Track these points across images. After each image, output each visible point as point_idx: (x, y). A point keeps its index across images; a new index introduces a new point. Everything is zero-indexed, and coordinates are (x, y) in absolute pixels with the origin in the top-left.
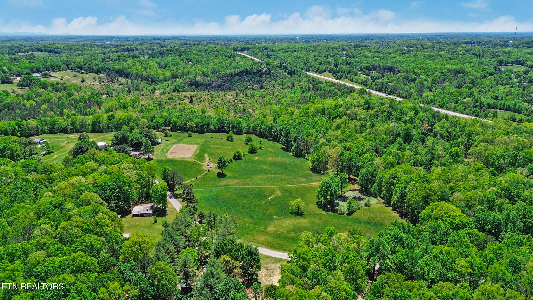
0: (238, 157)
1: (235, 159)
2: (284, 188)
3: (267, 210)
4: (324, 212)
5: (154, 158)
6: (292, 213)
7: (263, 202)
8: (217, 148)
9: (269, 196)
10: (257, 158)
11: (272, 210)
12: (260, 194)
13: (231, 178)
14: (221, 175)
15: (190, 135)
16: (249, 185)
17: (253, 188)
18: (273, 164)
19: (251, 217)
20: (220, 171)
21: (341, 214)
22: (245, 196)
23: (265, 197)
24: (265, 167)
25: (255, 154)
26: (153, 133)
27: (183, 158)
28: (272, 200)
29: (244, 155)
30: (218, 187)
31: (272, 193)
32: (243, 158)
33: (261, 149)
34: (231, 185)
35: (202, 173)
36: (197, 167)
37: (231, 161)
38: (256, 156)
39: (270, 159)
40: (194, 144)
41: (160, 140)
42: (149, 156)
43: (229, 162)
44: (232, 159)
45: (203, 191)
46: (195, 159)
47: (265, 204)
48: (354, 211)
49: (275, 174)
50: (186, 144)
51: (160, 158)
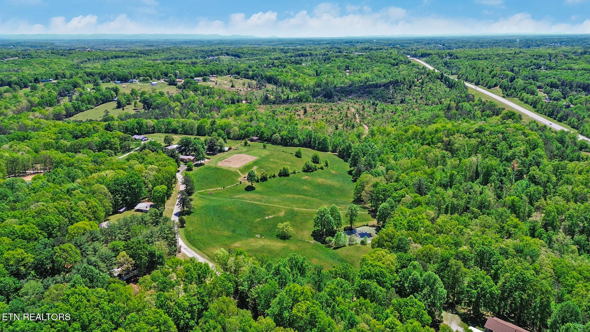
0: (284, 174)
1: (280, 175)
2: (293, 210)
3: (256, 227)
4: (313, 241)
5: (206, 164)
6: (278, 236)
7: (258, 220)
8: (275, 162)
9: (268, 215)
10: (307, 177)
11: (261, 229)
12: (260, 212)
13: (257, 192)
14: (250, 189)
15: (265, 147)
16: (260, 201)
17: (260, 205)
18: (319, 186)
19: (234, 231)
20: (250, 184)
21: (329, 247)
22: (245, 212)
23: (265, 215)
24: (305, 187)
25: (309, 173)
26: (219, 141)
27: (231, 167)
28: (269, 219)
29: (294, 173)
30: (231, 198)
31: (274, 213)
32: (291, 175)
33: (322, 168)
34: (244, 199)
35: (232, 184)
36: (234, 177)
37: (274, 176)
38: (307, 175)
39: (320, 180)
40: (255, 156)
41: (226, 149)
42: (202, 162)
43: (270, 177)
44: (277, 174)
45: (214, 200)
46: (240, 170)
47: (259, 221)
48: (344, 246)
49: (308, 196)
50: (249, 154)
51: (211, 165)
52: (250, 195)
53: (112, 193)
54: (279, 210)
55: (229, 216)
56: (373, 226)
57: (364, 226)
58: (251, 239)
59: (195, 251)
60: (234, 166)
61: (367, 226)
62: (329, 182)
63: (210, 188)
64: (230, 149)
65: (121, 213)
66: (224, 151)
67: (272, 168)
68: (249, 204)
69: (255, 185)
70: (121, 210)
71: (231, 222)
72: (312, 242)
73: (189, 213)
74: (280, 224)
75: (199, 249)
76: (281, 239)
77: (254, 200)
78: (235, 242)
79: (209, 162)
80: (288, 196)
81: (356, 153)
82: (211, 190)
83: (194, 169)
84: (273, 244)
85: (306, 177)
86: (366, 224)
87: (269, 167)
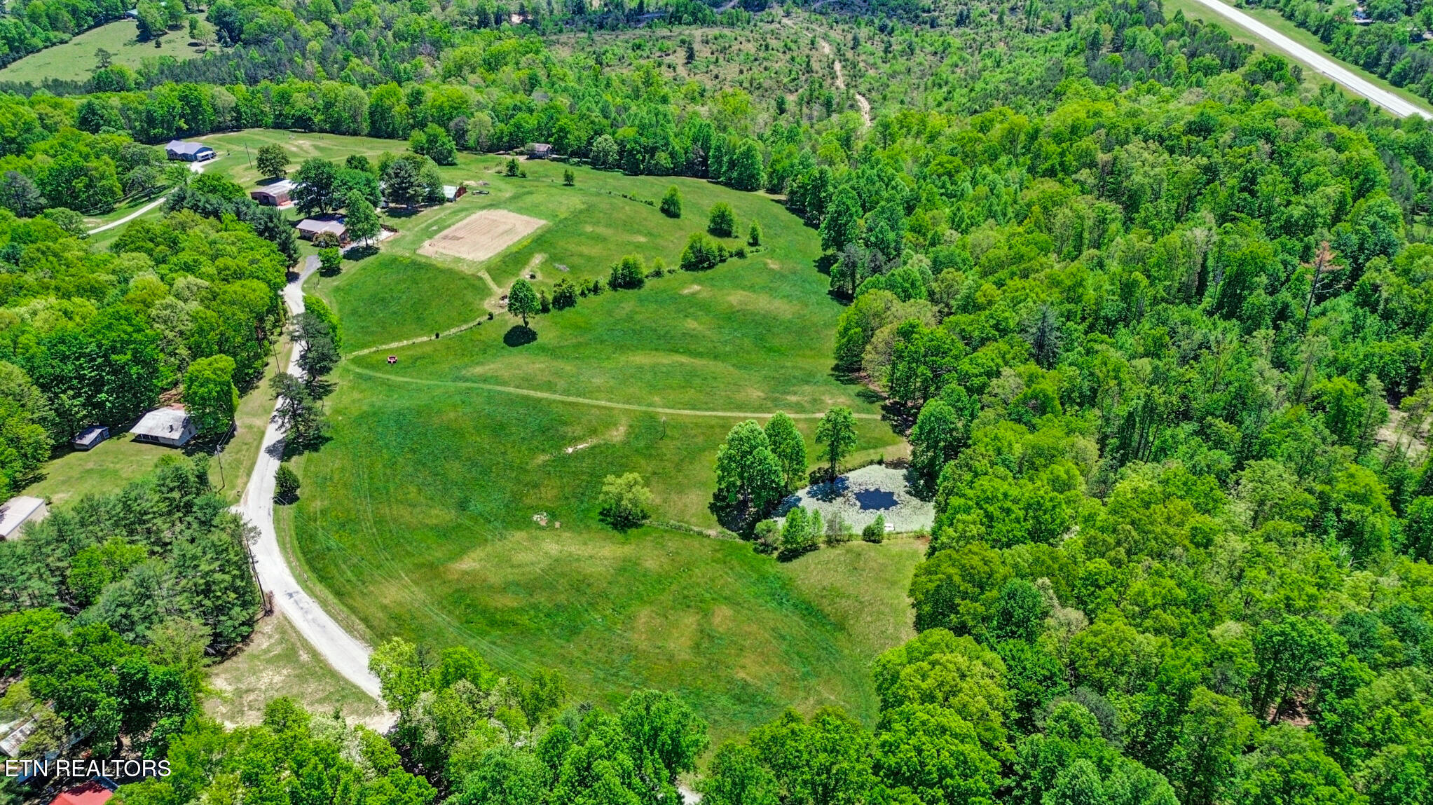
0: (627, 280)
1: (614, 285)
2: (652, 417)
3: (535, 486)
4: (715, 531)
5: (383, 250)
6: (604, 517)
7: (541, 458)
8: (598, 238)
9: (575, 440)
10: (696, 288)
11: (550, 491)
12: (550, 429)
13: (543, 349)
14: (519, 337)
16: (550, 387)
17: (550, 402)
18: (732, 318)
19: (462, 506)
20: (518, 321)
21: (766, 548)
22: (498, 430)
23: (565, 440)
24: (691, 324)
25: (701, 274)
26: (423, 170)
27: (458, 260)
28: (577, 456)
29: (658, 274)
30: (457, 379)
31: (593, 432)
32: (648, 284)
33: (741, 254)
34: (498, 380)
35: (465, 321)
36: (469, 296)
37: (596, 289)
38: (695, 281)
39: (735, 298)
40: (539, 215)
41: (449, 191)
42: (370, 242)
43: (583, 294)
44: (603, 281)
45: (401, 386)
46: (489, 270)
47: (545, 464)
48: (813, 547)
49: (699, 355)
50: (520, 211)
51: (399, 252)
52: (521, 361)
53: (44, 388)
54: (610, 423)
55: (448, 448)
56: (897, 465)
57: (872, 463)
58: (520, 535)
59: (324, 604)
60: (469, 257)
61: (880, 463)
62: (762, 303)
63: (394, 340)
64: (462, 191)
65: (85, 449)
66: (442, 200)
67: (590, 259)
68: (511, 401)
69: (535, 323)
70: (87, 440)
71: (455, 469)
72: (712, 533)
73: (315, 443)
74: (611, 478)
75: (339, 594)
76: (615, 526)
77: (528, 381)
78: (463, 551)
79: (393, 243)
80: (641, 359)
81: (842, 208)
82: (394, 345)
83: (347, 267)
84: (587, 551)
85: (693, 286)
86: (877, 458)
87: (581, 255)
